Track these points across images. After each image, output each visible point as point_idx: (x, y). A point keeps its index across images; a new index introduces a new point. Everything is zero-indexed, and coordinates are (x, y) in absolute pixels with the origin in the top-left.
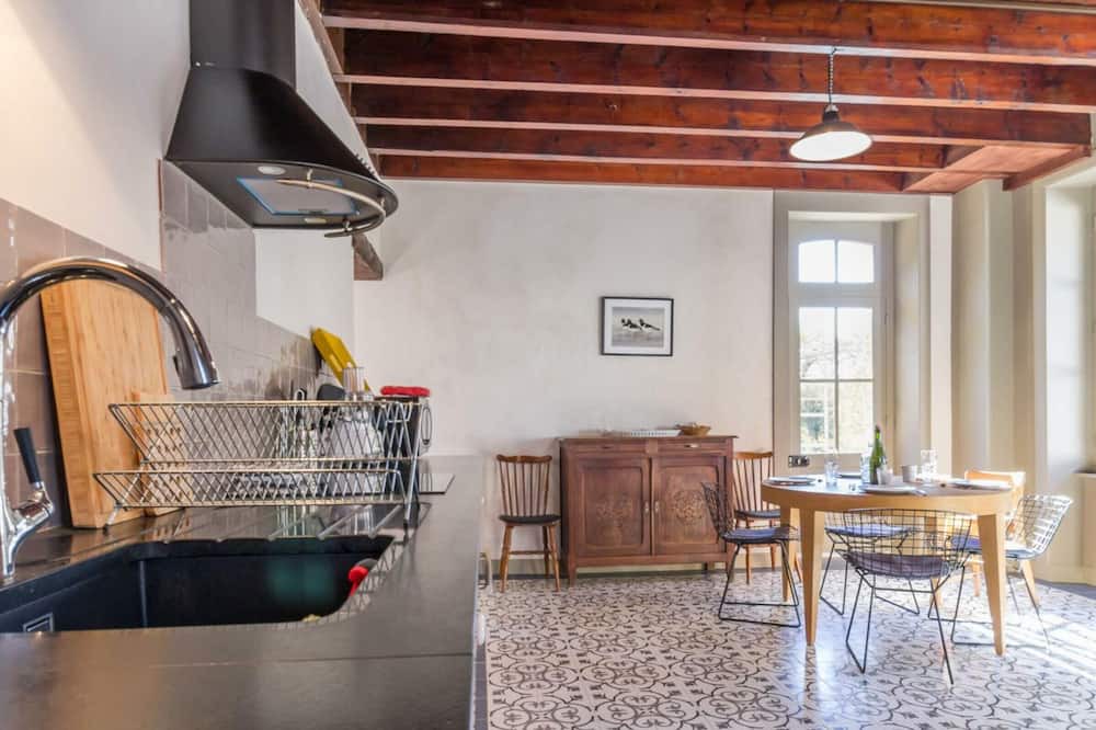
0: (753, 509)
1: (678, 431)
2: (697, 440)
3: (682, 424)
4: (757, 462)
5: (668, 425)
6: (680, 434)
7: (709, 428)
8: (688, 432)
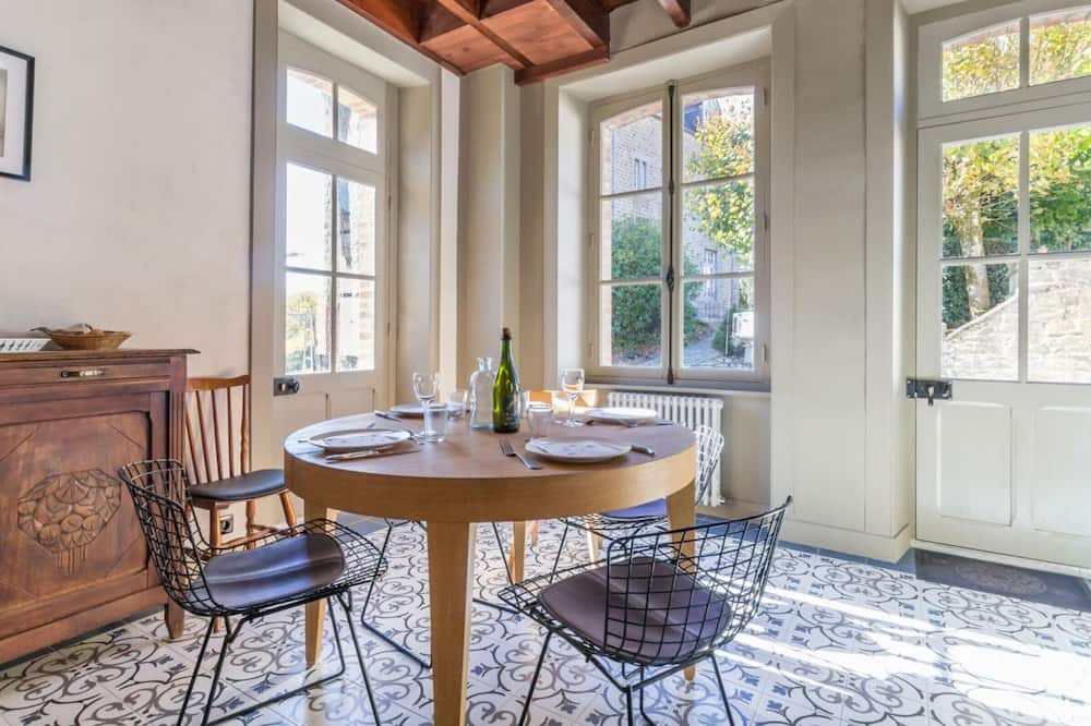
0: (204, 480)
1: (44, 341)
2: (99, 360)
3: (52, 327)
4: (221, 393)
5: (14, 327)
6: (47, 348)
7: (125, 336)
8: (69, 344)
